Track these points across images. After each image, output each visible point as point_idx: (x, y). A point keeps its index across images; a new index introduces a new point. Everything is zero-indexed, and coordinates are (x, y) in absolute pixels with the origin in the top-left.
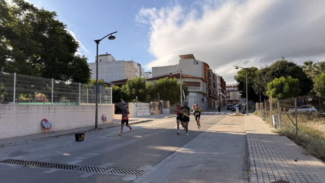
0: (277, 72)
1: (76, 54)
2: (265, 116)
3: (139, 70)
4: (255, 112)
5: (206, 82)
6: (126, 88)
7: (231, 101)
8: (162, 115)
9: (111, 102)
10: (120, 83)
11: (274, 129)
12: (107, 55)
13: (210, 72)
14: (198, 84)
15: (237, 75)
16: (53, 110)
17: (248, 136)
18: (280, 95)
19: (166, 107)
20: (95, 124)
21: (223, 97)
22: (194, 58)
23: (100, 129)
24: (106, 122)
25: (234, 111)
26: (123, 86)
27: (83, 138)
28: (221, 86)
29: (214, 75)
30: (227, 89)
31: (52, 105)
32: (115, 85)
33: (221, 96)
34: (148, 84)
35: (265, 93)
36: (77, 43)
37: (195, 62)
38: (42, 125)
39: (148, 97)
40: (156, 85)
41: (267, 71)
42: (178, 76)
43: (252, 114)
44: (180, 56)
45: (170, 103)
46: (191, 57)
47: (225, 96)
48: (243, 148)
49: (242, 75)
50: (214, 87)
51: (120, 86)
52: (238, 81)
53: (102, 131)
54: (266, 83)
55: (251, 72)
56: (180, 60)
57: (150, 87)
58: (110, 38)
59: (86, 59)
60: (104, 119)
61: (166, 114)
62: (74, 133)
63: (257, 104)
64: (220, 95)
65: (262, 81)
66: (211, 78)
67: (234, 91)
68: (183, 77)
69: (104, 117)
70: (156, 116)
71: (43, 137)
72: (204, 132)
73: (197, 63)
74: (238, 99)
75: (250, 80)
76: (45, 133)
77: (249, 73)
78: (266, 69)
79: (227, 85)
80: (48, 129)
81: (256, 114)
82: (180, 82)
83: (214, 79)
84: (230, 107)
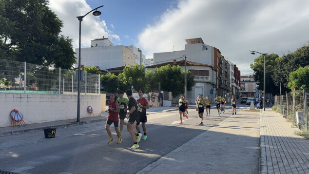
0: (302, 58)
1: (60, 35)
2: (285, 112)
3: (139, 56)
4: (274, 107)
5: (216, 71)
6: (122, 77)
7: (246, 93)
8: (162, 108)
9: (99, 91)
10: (117, 71)
11: (297, 130)
12: (104, 39)
13: (222, 59)
14: (206, 73)
15: (253, 63)
16: (26, 100)
17: (262, 140)
19: (167, 99)
20: (76, 117)
21: (236, 88)
22: (203, 43)
23: (82, 123)
24: (92, 115)
25: (249, 104)
26: (120, 74)
27: (54, 135)
28: (235, 76)
29: (226, 63)
30: (242, 79)
31: (24, 93)
32: (112, 73)
33: (234, 88)
34: (147, 72)
35: (286, 85)
36: (61, 21)
37: (204, 47)
38: (11, 116)
39: (148, 87)
40: (156, 74)
41: (290, 58)
42: (182, 63)
43: (270, 109)
44: (186, 40)
45: (172, 95)
46: (199, 41)
47: (239, 88)
48: (254, 156)
49: (260, 64)
50: (226, 76)
51: (117, 74)
52: (255, 70)
53: (84, 125)
54: (288, 72)
55: (270, 59)
56: (186, 45)
57: (150, 76)
58: (94, 14)
59: (71, 40)
60: (89, 111)
61: (167, 107)
62: (43, 128)
63: (276, 97)
64: (232, 86)
65: (284, 70)
66: (223, 66)
67: (249, 81)
68: (188, 65)
69: (90, 108)
70: (155, 109)
71: (9, 131)
72: (205, 131)
73: (207, 49)
74: (254, 91)
75: (269, 69)
76: (13, 126)
77: (268, 61)
78: (288, 55)
79: (241, 75)
80: (18, 121)
81: (275, 109)
82: (184, 70)
83: (226, 68)
84: (244, 100)
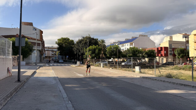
14: (39, 45)
18: (93, 55)
22: (33, 26)
37: (34, 28)
49: (61, 42)
55: (66, 40)
65: (79, 46)
68: (29, 39)
73: (36, 30)
